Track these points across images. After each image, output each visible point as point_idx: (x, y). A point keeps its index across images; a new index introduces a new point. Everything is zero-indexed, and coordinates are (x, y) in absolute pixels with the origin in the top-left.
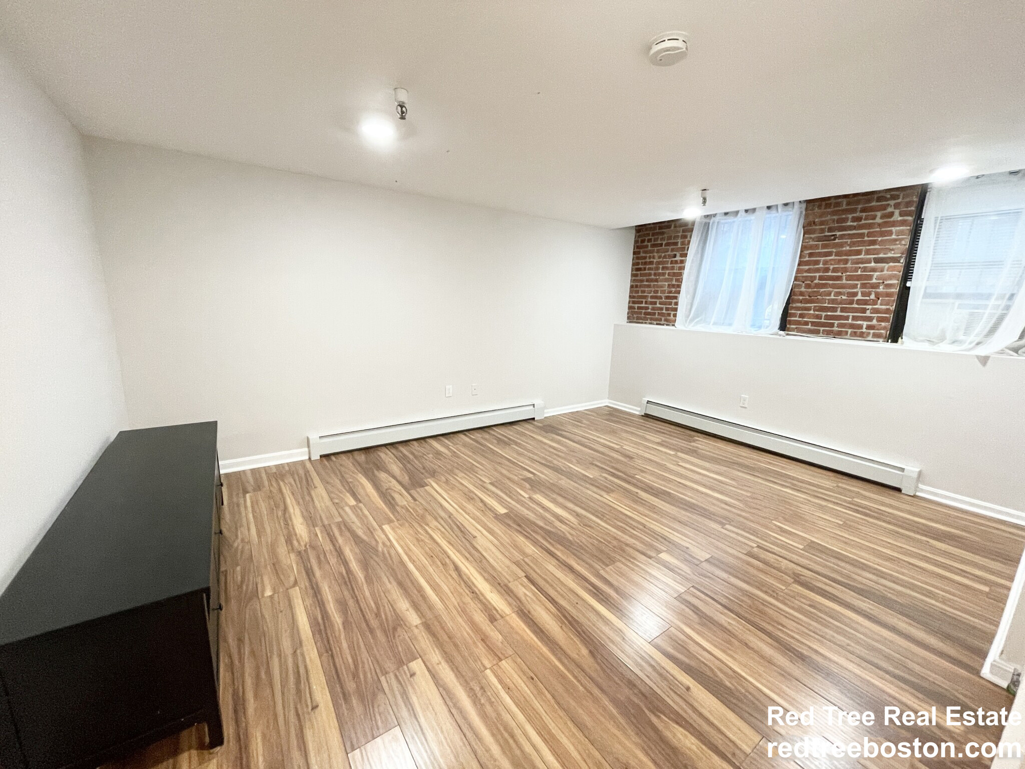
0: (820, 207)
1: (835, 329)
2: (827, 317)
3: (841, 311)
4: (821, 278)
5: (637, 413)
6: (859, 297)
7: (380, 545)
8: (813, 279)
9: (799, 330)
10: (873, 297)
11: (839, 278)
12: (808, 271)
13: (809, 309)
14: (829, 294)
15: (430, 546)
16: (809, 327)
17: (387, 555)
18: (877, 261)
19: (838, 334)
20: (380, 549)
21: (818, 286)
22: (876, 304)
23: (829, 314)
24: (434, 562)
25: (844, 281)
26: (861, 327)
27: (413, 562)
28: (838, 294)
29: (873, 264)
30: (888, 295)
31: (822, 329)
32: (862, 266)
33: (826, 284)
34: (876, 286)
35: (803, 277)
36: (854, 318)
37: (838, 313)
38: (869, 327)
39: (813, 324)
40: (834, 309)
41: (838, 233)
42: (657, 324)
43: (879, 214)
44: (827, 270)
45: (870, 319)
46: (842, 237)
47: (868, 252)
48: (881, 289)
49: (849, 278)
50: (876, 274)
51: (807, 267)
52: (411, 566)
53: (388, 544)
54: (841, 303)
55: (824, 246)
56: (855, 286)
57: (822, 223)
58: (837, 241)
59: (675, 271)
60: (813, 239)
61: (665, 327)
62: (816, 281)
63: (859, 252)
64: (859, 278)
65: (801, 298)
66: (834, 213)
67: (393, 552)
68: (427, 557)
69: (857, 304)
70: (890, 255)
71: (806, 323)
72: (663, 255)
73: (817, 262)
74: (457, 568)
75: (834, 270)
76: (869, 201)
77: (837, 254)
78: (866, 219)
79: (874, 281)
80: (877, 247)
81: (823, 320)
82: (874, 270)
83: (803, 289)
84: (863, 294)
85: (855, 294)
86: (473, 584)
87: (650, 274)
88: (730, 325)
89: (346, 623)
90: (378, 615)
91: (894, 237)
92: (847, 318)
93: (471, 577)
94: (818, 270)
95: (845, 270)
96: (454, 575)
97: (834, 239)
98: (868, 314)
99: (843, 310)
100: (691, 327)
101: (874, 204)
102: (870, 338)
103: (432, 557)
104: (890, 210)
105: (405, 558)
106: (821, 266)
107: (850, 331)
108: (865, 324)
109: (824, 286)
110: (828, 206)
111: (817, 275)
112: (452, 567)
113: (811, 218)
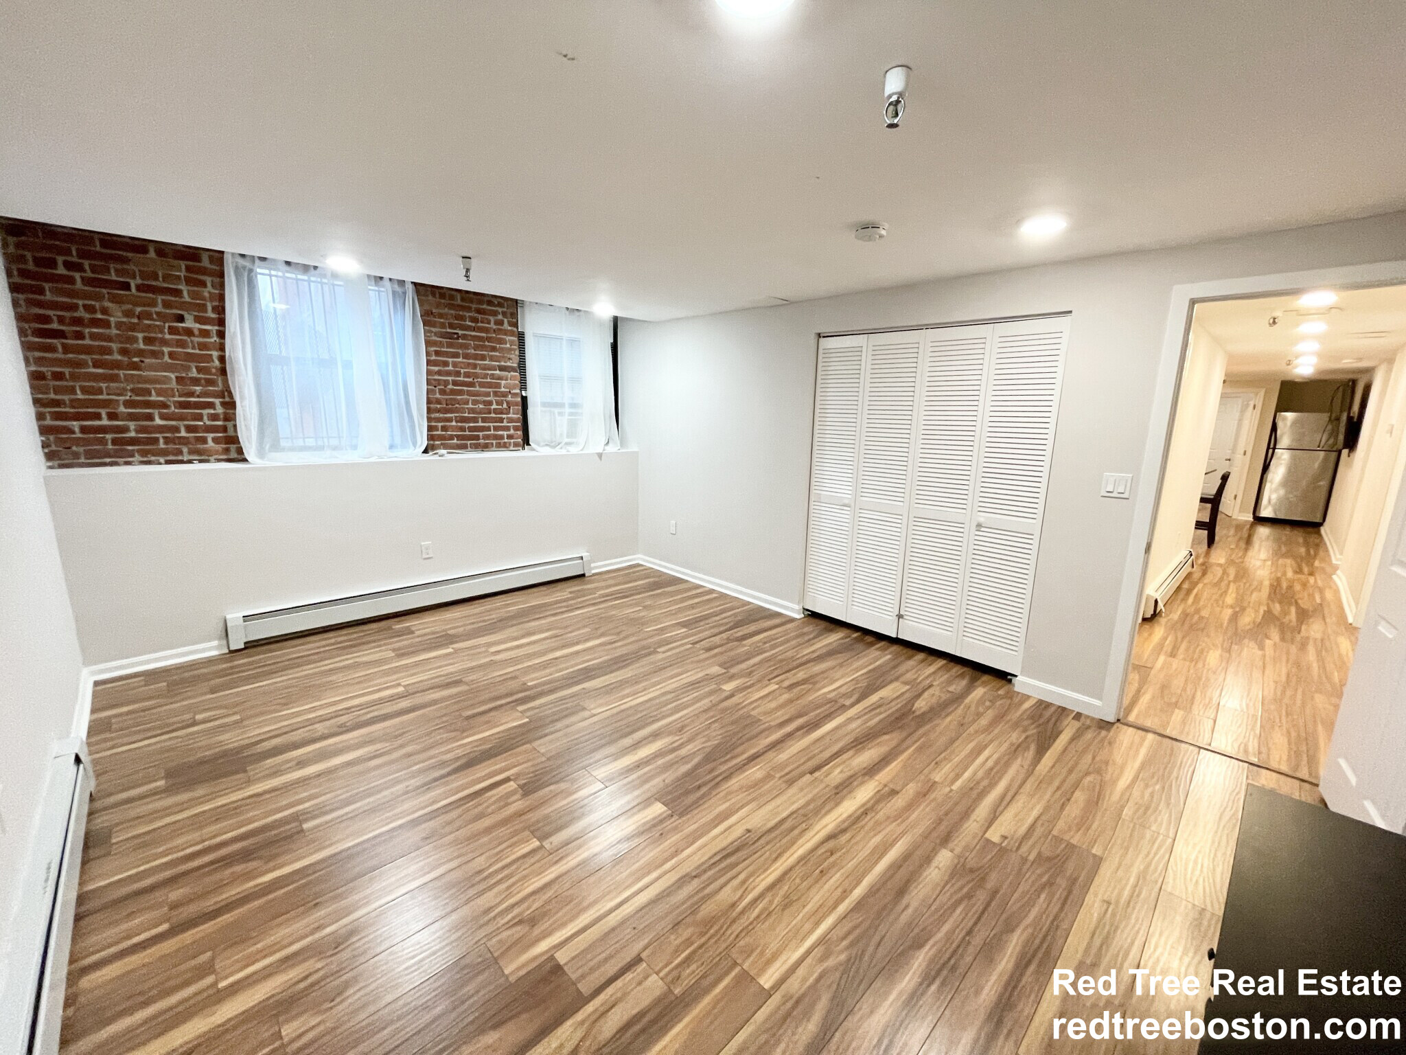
0: (434, 295)
1: (482, 441)
2: (471, 429)
3: (483, 422)
4: (455, 383)
5: (215, 653)
6: (494, 406)
7: (831, 962)
8: (446, 383)
9: (445, 447)
10: (505, 406)
11: (471, 384)
12: (439, 373)
13: (450, 420)
14: (467, 403)
15: (798, 881)
16: (455, 441)
17: (851, 938)
18: (502, 369)
19: (485, 447)
20: (843, 957)
21: (453, 392)
22: (508, 413)
23: (472, 425)
24: (833, 865)
25: (478, 388)
26: (501, 437)
27: (845, 894)
28: (475, 402)
29: (498, 372)
30: (516, 404)
31: (469, 442)
32: (490, 372)
33: (461, 390)
34: (505, 395)
35: (435, 380)
36: (496, 429)
37: (480, 424)
38: (510, 437)
39: (458, 437)
40: (475, 420)
41: (460, 332)
42: (168, 462)
43: (492, 319)
44: (458, 374)
45: (507, 429)
46: (464, 337)
47: (492, 358)
48: (509, 398)
49: (482, 385)
50: (503, 382)
51: (436, 369)
52: (858, 892)
53: (818, 952)
54: (480, 413)
55: (450, 345)
56: (488, 394)
57: (441, 316)
58: (460, 341)
59: (190, 351)
60: (436, 334)
61: (197, 466)
62: (450, 387)
63: (483, 358)
64: (490, 385)
65: (439, 406)
66: (451, 306)
67: (840, 931)
68: (824, 879)
69: (495, 413)
70: (508, 364)
71: (451, 438)
72: (139, 309)
73: (446, 364)
74: (832, 837)
75: (467, 375)
76: (481, 302)
77: (466, 356)
78: (482, 322)
79: (503, 389)
80: (497, 354)
81: (467, 433)
82: (500, 378)
83: (438, 396)
84: (498, 403)
85: (490, 403)
86: (850, 816)
87: (109, 351)
88: (355, 447)
89: (1009, 928)
90: (969, 896)
91: (508, 346)
92: (488, 429)
93: (840, 819)
94: (448, 373)
95: (476, 376)
96: (844, 838)
97: (458, 338)
98: (505, 424)
99: (484, 420)
100: (277, 460)
101: (484, 306)
102: (512, 448)
103: (822, 872)
104: (500, 317)
105: (842, 908)
106: (451, 368)
107: (494, 442)
108: (505, 433)
109: (460, 393)
110: (442, 296)
111: (450, 378)
112: (831, 844)
113: (427, 307)
